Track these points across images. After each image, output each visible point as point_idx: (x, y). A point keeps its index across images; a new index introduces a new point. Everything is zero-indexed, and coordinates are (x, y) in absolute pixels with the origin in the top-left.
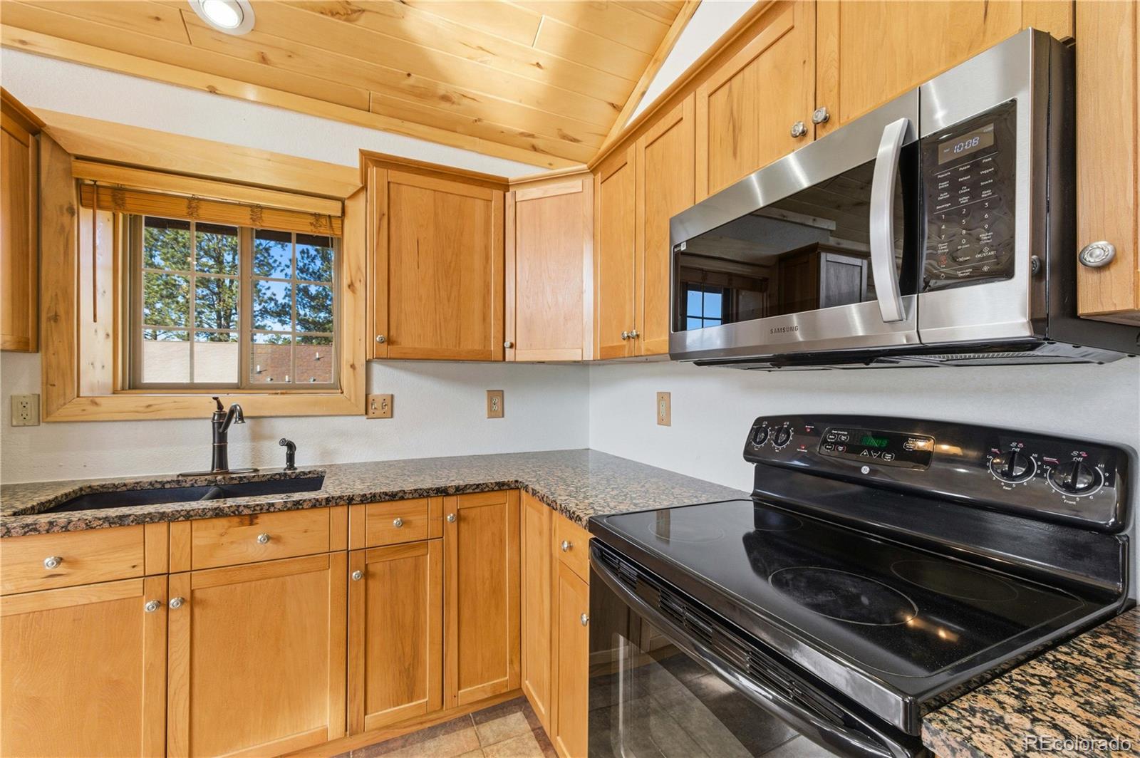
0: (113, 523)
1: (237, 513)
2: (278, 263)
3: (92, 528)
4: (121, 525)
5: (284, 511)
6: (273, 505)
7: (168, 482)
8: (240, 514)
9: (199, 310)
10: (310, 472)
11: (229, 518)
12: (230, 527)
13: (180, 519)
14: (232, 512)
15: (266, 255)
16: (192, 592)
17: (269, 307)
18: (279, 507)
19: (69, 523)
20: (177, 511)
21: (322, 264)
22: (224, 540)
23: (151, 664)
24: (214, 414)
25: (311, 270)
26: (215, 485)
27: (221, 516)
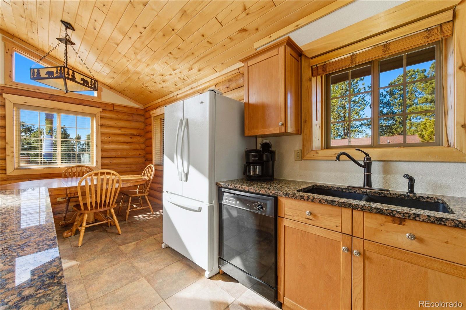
0: (329, 203)
1: (391, 214)
2: (368, 103)
3: (321, 203)
4: (332, 205)
5: (427, 222)
6: (418, 215)
7: (344, 189)
8: (393, 216)
9: (337, 128)
10: (427, 198)
11: (386, 216)
12: (386, 222)
13: (358, 209)
14: (389, 213)
15: (363, 100)
16: (364, 250)
17: (364, 122)
18: (424, 218)
19: (314, 199)
20: (357, 205)
21: (390, 97)
22: (383, 228)
23: (344, 277)
24: (365, 158)
25: (384, 102)
26: (366, 194)
27: (381, 214)
